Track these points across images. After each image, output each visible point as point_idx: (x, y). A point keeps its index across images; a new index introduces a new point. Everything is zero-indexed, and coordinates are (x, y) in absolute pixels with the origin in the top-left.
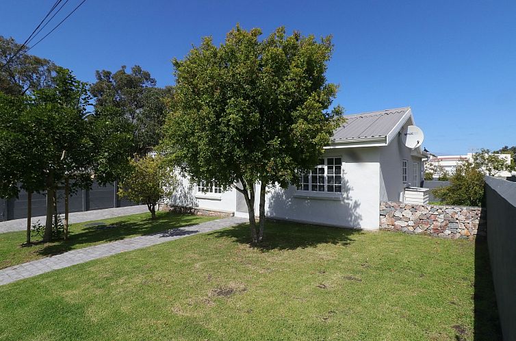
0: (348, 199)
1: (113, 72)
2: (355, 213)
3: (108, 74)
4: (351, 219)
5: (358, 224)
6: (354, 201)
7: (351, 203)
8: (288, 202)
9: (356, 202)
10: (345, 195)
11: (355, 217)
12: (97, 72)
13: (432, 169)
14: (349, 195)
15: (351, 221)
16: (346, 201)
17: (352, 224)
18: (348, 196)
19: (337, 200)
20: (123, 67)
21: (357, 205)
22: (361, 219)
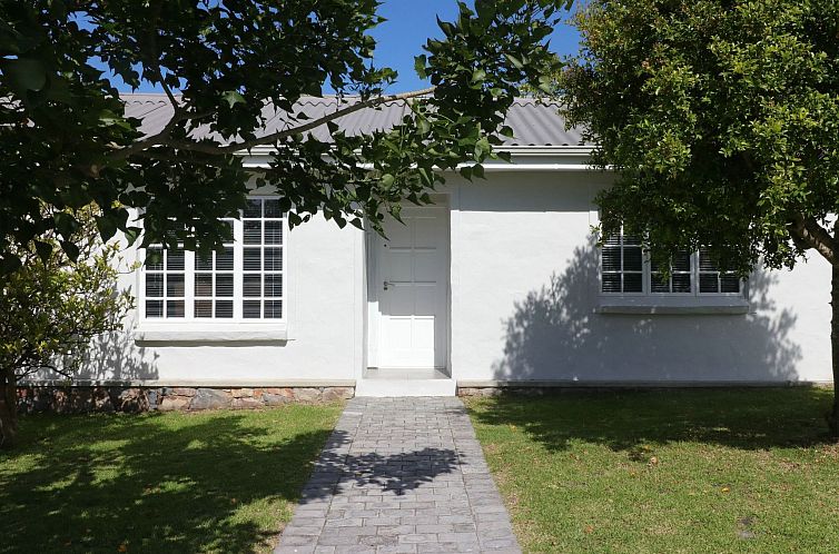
0: (764, 306)
2: (784, 343)
4: (774, 357)
5: (793, 370)
6: (779, 312)
7: (774, 317)
8: (578, 330)
9: (785, 315)
10: (757, 298)
11: (786, 352)
14: (768, 297)
15: (772, 364)
16: (760, 313)
17: (775, 373)
18: (763, 299)
19: (737, 313)
21: (787, 321)
22: (800, 357)
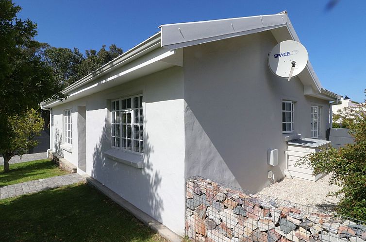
0: (148, 166)
1: (98, 51)
3: (94, 52)
6: (155, 173)
7: (152, 174)
8: (104, 162)
9: (157, 176)
10: (145, 160)
12: (87, 51)
13: (352, 115)
15: (152, 208)
16: (147, 171)
17: (153, 213)
18: (148, 162)
20: (103, 46)
21: (158, 181)
